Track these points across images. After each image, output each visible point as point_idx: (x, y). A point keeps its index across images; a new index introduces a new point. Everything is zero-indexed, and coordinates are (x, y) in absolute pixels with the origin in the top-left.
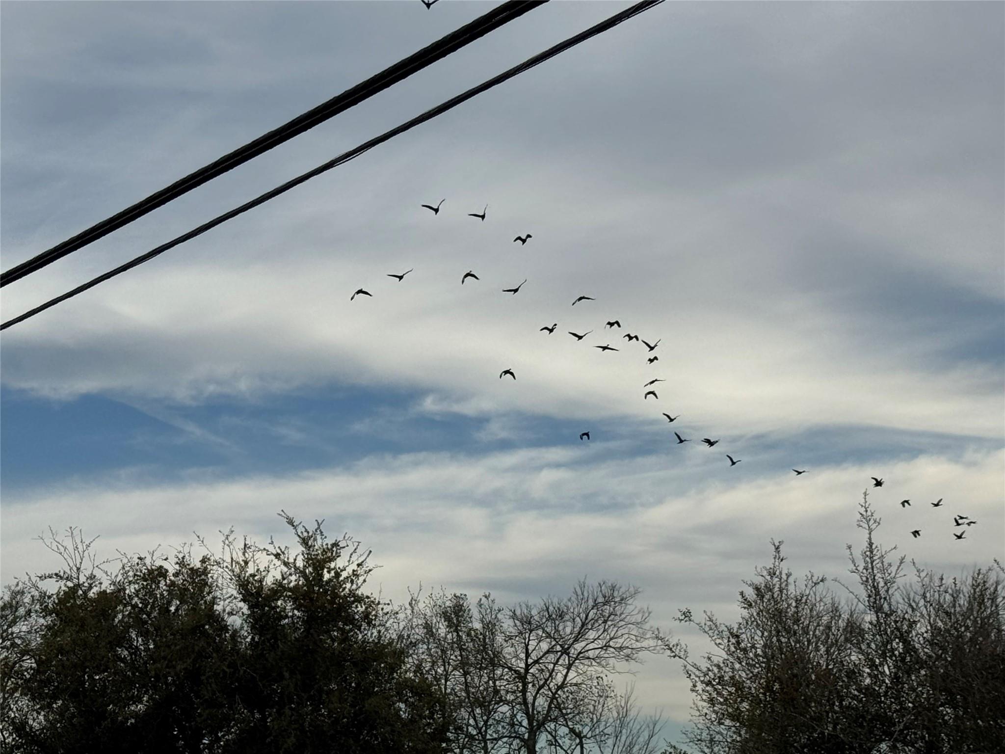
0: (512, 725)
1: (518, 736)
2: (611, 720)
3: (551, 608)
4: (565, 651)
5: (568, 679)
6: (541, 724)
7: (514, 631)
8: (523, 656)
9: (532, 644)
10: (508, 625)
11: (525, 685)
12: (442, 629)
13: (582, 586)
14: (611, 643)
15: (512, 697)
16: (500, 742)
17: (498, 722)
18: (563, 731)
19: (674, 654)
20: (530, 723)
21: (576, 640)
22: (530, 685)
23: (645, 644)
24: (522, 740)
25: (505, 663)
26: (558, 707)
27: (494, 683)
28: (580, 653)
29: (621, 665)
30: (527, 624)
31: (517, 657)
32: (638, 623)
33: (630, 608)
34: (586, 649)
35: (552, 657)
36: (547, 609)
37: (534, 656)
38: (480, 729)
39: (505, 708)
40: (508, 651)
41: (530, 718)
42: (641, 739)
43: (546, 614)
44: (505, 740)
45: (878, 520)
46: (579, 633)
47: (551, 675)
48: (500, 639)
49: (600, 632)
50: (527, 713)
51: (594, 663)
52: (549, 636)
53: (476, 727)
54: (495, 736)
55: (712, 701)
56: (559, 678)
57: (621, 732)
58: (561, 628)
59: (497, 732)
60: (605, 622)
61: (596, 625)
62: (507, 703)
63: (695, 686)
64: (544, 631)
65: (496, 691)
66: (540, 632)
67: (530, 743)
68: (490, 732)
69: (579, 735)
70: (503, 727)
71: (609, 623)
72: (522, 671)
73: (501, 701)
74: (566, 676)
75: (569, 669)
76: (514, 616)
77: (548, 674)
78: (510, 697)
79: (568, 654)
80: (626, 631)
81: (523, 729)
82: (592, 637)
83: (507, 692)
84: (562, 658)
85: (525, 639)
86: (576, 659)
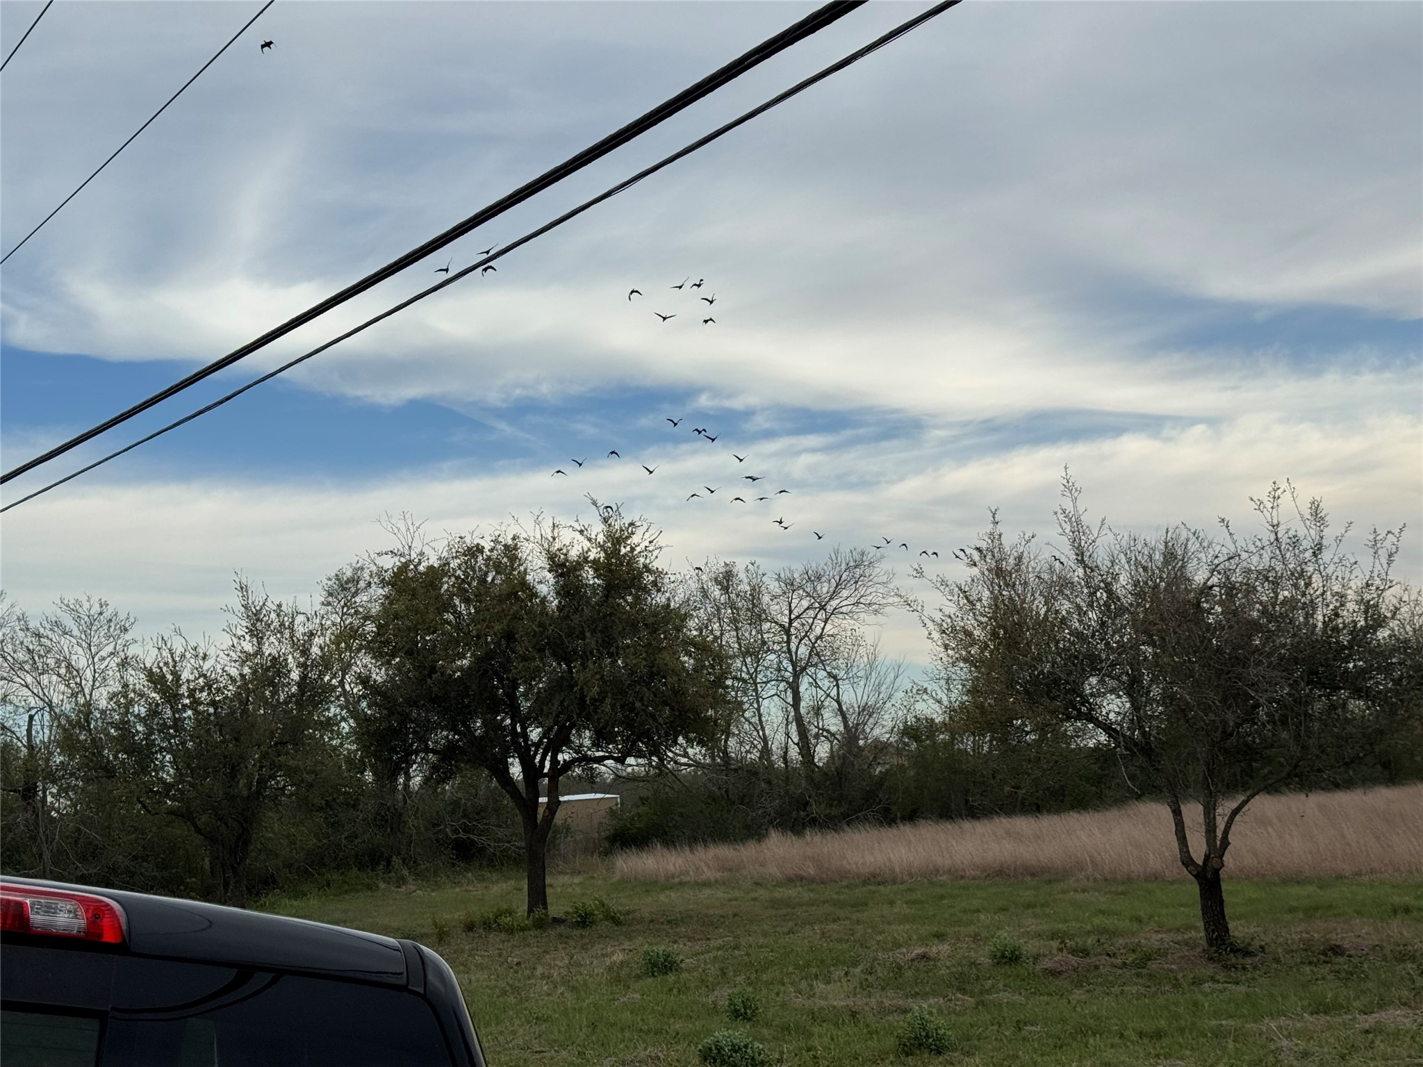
0: (779, 670)
1: (784, 680)
2: (863, 665)
3: (810, 572)
4: (822, 608)
5: (825, 631)
6: (804, 669)
7: (779, 592)
8: (787, 612)
9: (795, 602)
10: (775, 587)
11: (789, 636)
12: (716, 592)
13: (837, 552)
14: (862, 600)
15: (779, 648)
16: (769, 685)
17: (767, 668)
18: (822, 674)
19: (912, 609)
20: (794, 669)
21: (831, 598)
22: (793, 637)
23: (891, 600)
24: (788, 682)
25: (773, 619)
26: (817, 654)
27: (762, 635)
28: (835, 609)
29: (871, 618)
30: (791, 585)
31: (782, 613)
32: (884, 583)
33: (877, 570)
34: (840, 605)
35: (811, 613)
36: (807, 573)
37: (796, 613)
38: (751, 675)
39: (773, 657)
40: (774, 608)
41: (794, 665)
42: (888, 680)
43: (806, 576)
44: (773, 683)
45: (1079, 489)
46: (834, 593)
47: (811, 628)
48: (766, 599)
49: (852, 591)
50: (791, 661)
51: (847, 617)
52: (808, 595)
53: (748, 673)
54: (765, 680)
55: (946, 647)
56: (818, 631)
57: (871, 674)
58: (818, 588)
59: (765, 676)
60: (856, 582)
61: (849, 585)
62: (775, 652)
63: (930, 634)
64: (804, 591)
65: (764, 643)
66: (801, 592)
67: (795, 685)
68: (759, 676)
69: (835, 678)
70: (771, 673)
71: (860, 583)
72: (787, 625)
73: (769, 650)
74: (823, 629)
75: (826, 622)
76: (779, 579)
77: (808, 627)
78: (776, 647)
79: (825, 610)
80: (874, 589)
81: (789, 674)
82: (845, 595)
83: (774, 643)
84: (820, 613)
85: (788, 598)
86: (832, 614)
